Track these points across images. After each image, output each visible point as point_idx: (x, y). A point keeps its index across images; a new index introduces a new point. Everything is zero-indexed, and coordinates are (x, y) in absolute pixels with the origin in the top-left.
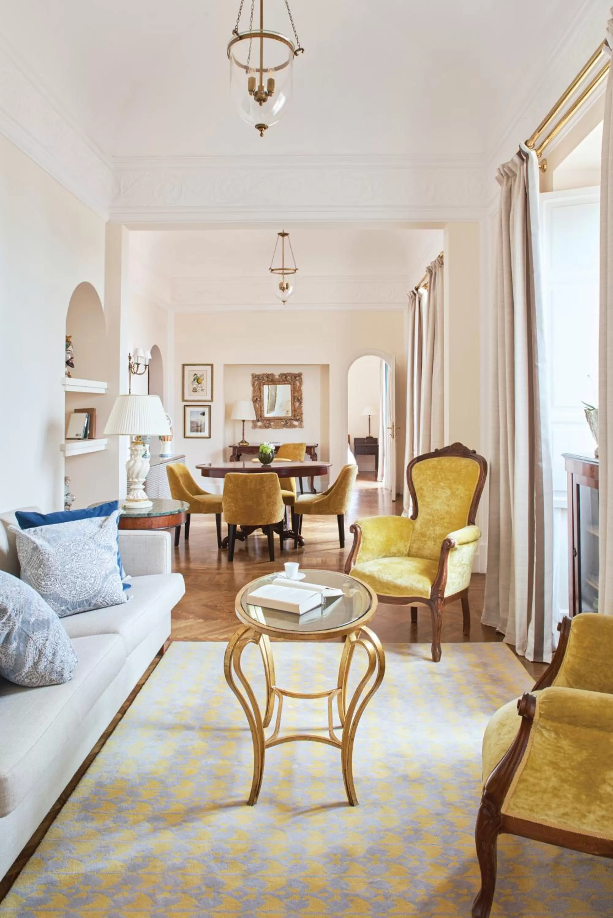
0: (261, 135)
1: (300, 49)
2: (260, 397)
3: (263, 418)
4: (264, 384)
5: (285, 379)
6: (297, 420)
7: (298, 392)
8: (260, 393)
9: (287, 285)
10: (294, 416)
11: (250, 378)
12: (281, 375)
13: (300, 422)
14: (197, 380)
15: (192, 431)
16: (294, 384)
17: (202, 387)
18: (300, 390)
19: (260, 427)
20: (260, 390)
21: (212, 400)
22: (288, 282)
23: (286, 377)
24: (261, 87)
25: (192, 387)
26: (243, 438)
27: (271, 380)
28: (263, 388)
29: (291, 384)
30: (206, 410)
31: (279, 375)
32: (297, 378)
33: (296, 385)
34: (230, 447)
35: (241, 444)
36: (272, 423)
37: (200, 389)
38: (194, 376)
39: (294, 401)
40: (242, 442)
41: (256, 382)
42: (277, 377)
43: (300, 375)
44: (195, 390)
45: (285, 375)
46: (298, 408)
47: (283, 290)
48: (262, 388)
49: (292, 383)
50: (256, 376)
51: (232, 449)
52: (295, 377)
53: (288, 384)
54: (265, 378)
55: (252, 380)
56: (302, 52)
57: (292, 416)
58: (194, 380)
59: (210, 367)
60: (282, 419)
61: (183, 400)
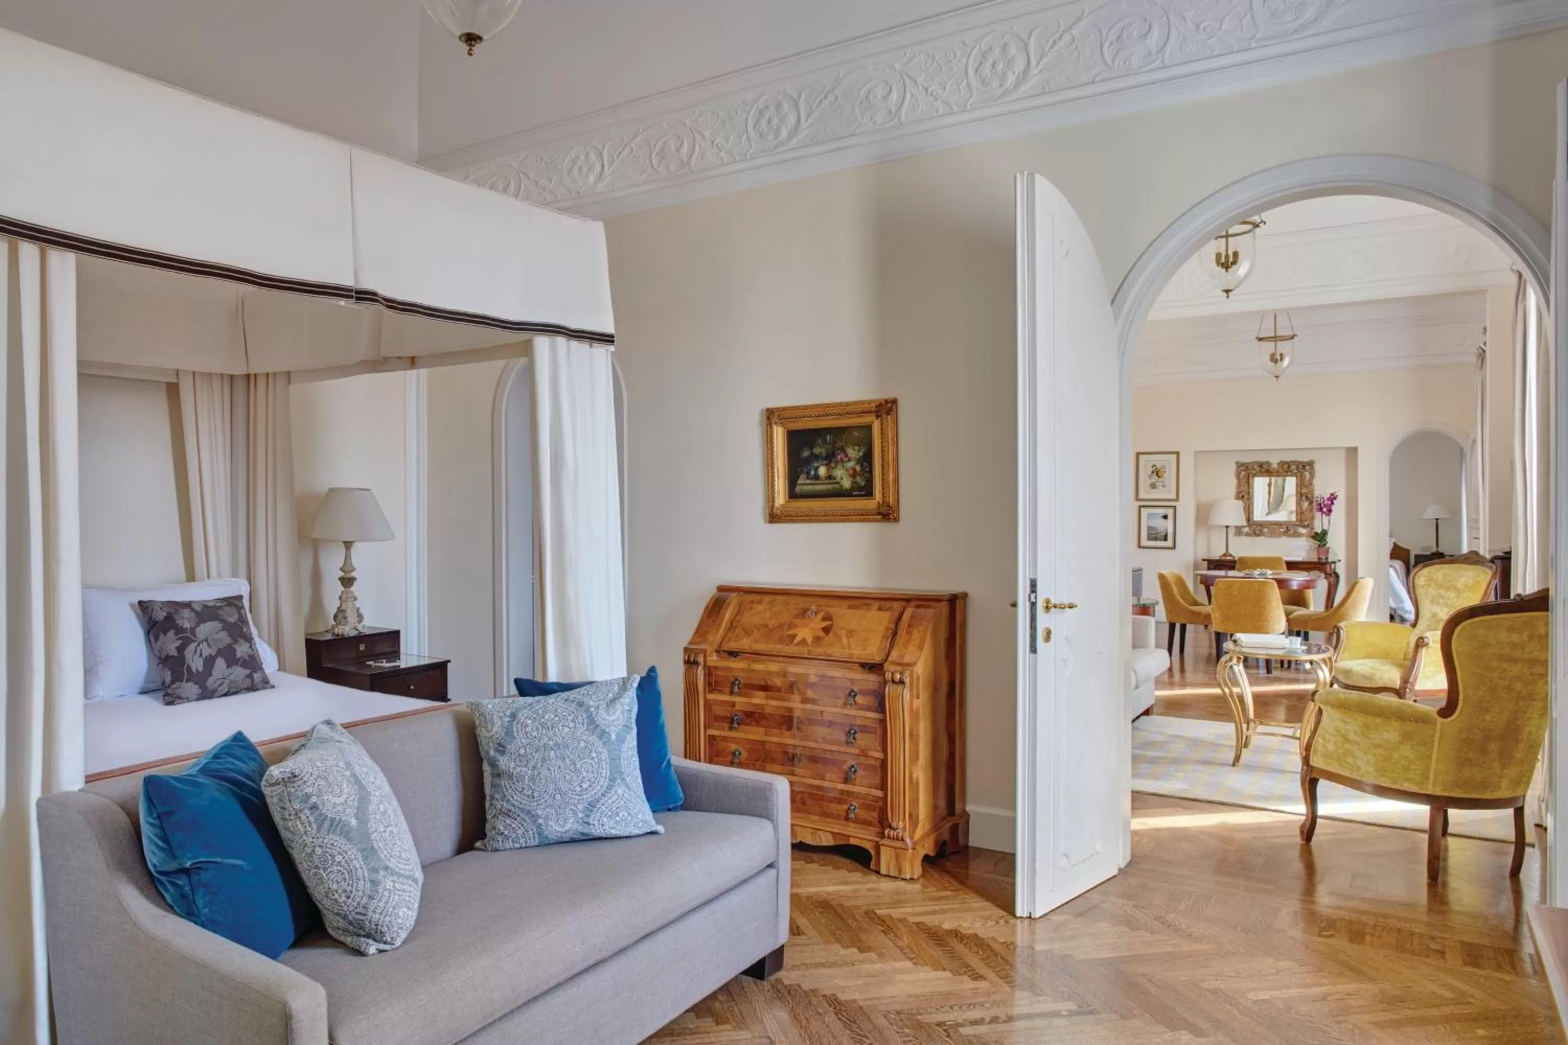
0: (1228, 297)
1: (1262, 222)
2: (1249, 494)
3: (1251, 522)
4: (1255, 475)
5: (1286, 469)
6: (1304, 527)
7: (1307, 487)
8: (1249, 488)
9: (1281, 355)
10: (1301, 521)
11: (1234, 468)
12: (1282, 464)
13: (1309, 529)
14: (1157, 472)
15: (1149, 539)
16: (1301, 477)
17: (1163, 482)
18: (1311, 484)
19: (1247, 535)
20: (1249, 485)
21: (1177, 500)
22: (1283, 352)
23: (1289, 466)
24: (1227, 256)
25: (1149, 482)
26: (1227, 550)
27: (1265, 469)
28: (1253, 481)
29: (1296, 476)
30: (1170, 512)
31: (1278, 464)
32: (1307, 468)
33: (1305, 477)
34: (1204, 560)
35: (1223, 558)
36: (1266, 530)
37: (1161, 484)
38: (1153, 467)
39: (1301, 499)
40: (1225, 555)
41: (1243, 473)
42: (1275, 466)
43: (1311, 464)
44: (1153, 486)
45: (1286, 463)
46: (1306, 510)
47: (1276, 362)
48: (1251, 482)
49: (1299, 475)
50: (1243, 465)
51: (1206, 563)
52: (1304, 466)
53: (1291, 476)
54: (1256, 467)
55: (1237, 470)
56: (1265, 223)
57: (1297, 520)
58: (1153, 472)
59: (1175, 456)
60: (1281, 525)
61: (1137, 499)
